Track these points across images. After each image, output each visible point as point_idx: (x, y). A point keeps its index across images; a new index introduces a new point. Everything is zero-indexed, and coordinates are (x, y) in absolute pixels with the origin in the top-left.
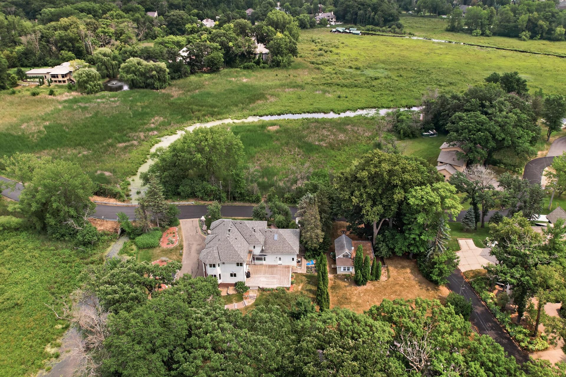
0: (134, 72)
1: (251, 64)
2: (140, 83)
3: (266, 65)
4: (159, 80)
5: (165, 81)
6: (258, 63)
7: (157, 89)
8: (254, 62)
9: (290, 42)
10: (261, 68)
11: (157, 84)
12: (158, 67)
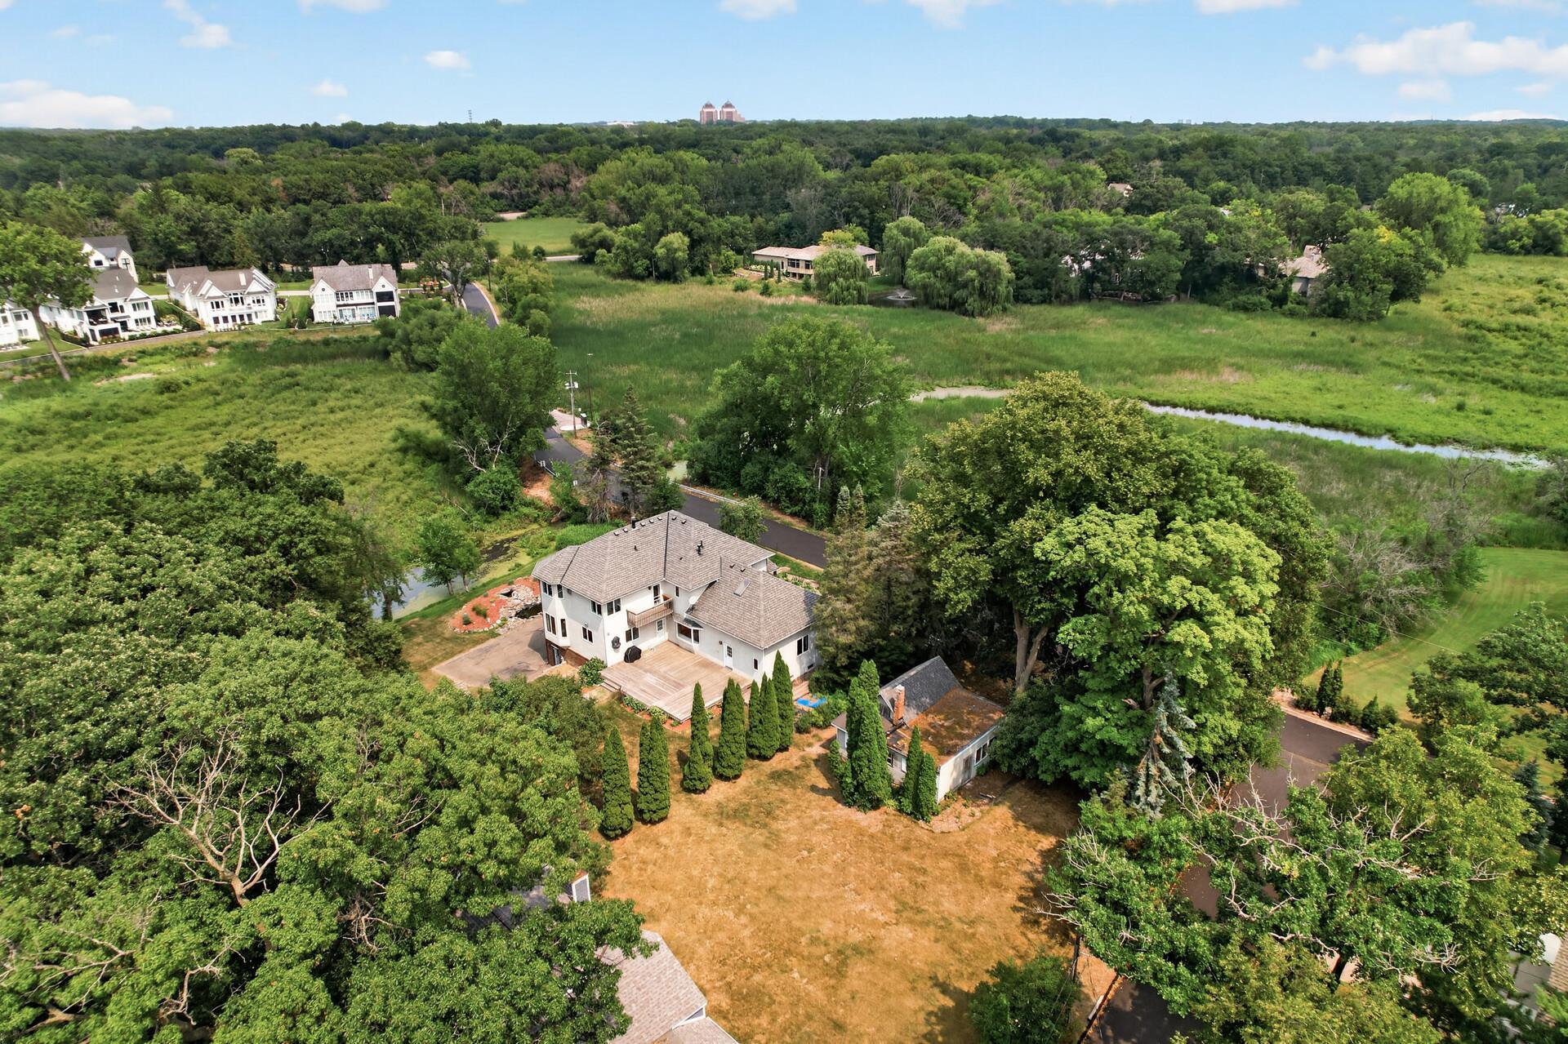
0: (933, 269)
1: (1256, 299)
2: (940, 296)
3: (1302, 308)
4: (982, 294)
5: (994, 301)
6: (1280, 301)
7: (973, 315)
8: (1269, 297)
9: (1416, 258)
10: (1284, 314)
11: (973, 303)
12: (984, 262)
